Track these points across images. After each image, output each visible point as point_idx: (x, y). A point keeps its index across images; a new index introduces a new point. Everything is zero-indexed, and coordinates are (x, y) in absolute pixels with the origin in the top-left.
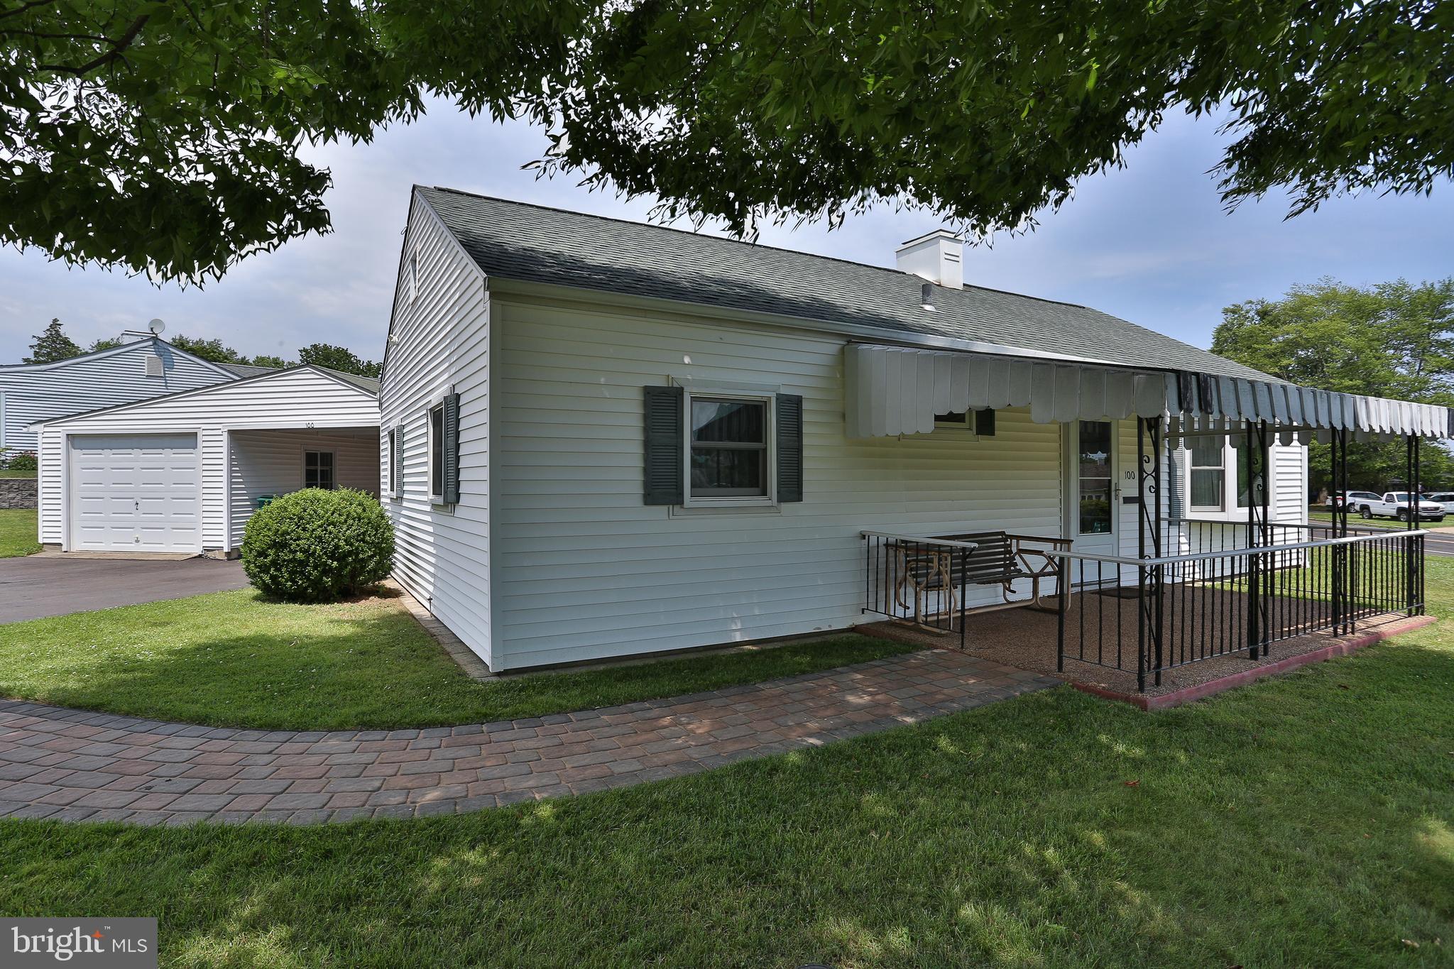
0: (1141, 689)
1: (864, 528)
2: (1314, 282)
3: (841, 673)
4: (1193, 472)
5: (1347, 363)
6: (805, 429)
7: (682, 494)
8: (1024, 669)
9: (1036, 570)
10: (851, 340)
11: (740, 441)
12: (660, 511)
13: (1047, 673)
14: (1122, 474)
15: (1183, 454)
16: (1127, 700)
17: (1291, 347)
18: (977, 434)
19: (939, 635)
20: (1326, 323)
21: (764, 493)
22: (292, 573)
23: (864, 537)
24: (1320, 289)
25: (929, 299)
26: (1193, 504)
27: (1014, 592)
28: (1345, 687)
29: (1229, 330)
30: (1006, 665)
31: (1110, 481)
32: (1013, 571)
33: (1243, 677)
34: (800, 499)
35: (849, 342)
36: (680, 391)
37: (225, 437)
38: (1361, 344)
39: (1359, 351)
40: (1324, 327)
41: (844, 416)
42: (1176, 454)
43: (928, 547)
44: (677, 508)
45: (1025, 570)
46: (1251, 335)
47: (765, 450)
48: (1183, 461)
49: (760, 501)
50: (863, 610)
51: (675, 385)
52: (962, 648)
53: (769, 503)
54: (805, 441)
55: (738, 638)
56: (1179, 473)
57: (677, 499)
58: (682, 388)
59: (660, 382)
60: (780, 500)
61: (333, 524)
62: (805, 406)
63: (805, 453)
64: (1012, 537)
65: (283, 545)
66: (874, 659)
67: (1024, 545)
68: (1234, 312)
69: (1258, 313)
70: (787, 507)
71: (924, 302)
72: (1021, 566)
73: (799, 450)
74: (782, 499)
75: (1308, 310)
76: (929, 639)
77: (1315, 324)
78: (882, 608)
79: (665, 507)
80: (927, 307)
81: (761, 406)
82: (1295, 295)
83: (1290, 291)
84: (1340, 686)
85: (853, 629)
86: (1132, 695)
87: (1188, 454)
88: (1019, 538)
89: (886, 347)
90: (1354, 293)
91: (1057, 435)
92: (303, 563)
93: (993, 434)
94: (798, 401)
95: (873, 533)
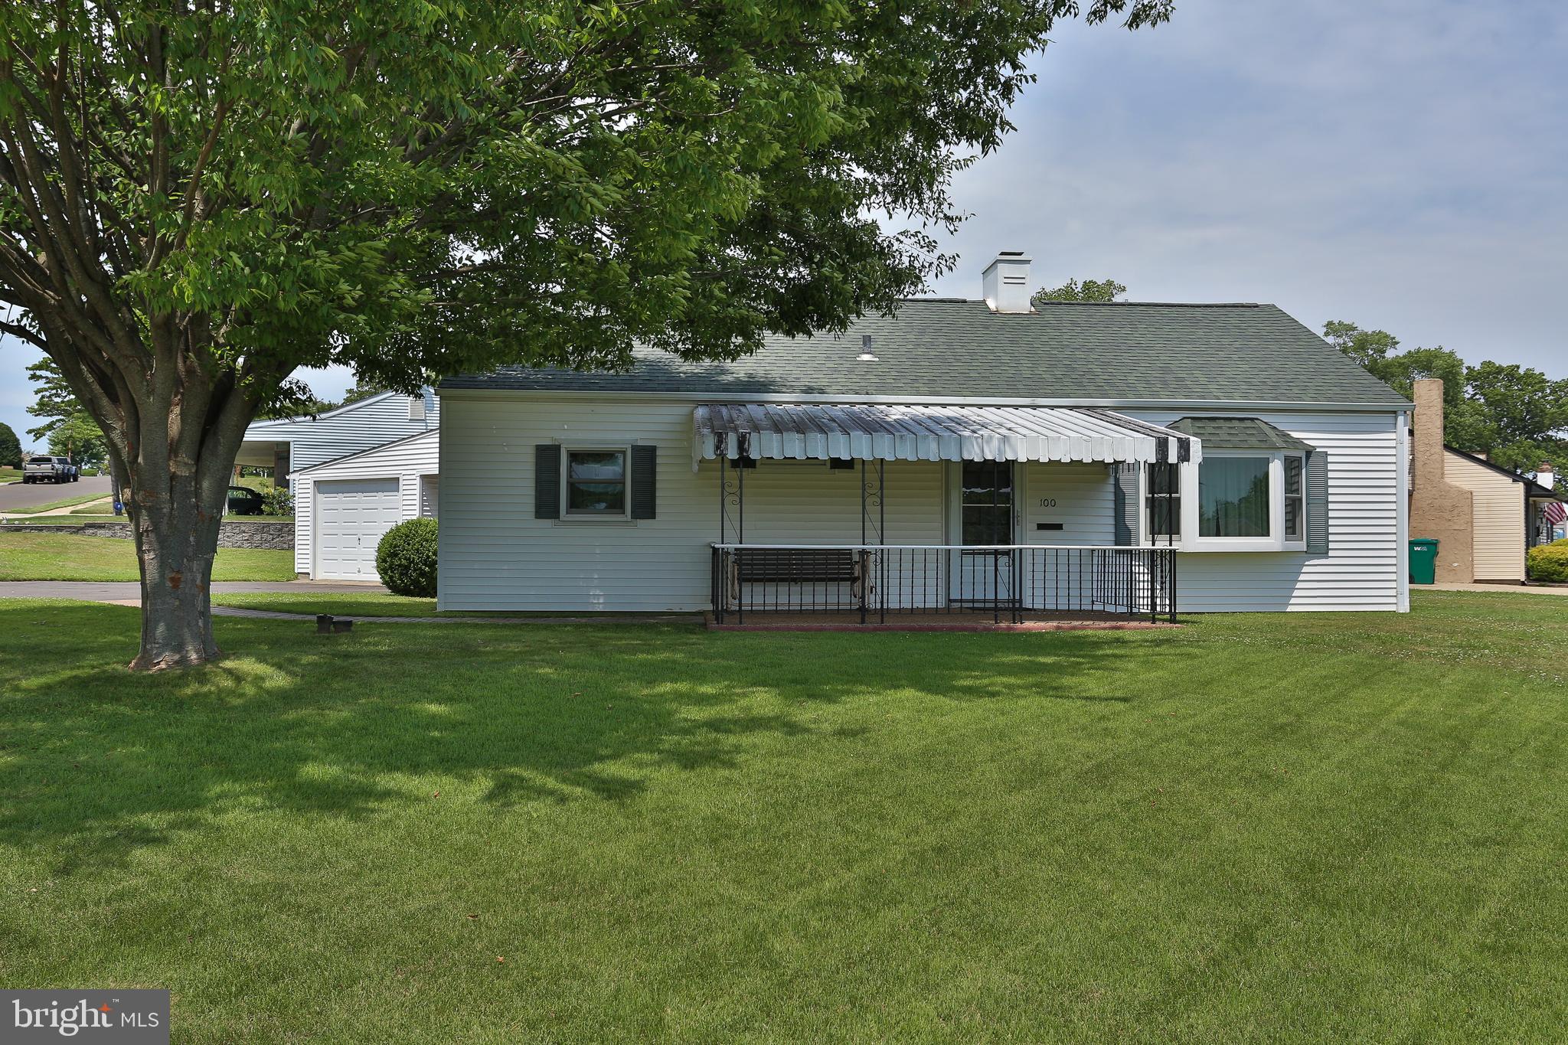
4: (1148, 500)
6: (659, 469)
7: (559, 512)
12: (547, 523)
14: (1033, 502)
18: (833, 468)
21: (621, 512)
22: (401, 574)
31: (1009, 508)
34: (654, 517)
36: (557, 448)
37: (418, 481)
42: (1125, 481)
44: (556, 521)
47: (625, 483)
49: (620, 518)
51: (555, 443)
53: (625, 519)
54: (658, 477)
56: (1129, 501)
57: (556, 515)
58: (560, 446)
59: (546, 441)
60: (634, 517)
61: (427, 541)
62: (659, 452)
63: (657, 485)
65: (395, 555)
70: (642, 523)
73: (653, 483)
74: (637, 515)
79: (548, 520)
80: (864, 357)
87: (1142, 481)
92: (407, 568)
93: (851, 468)
94: (653, 450)
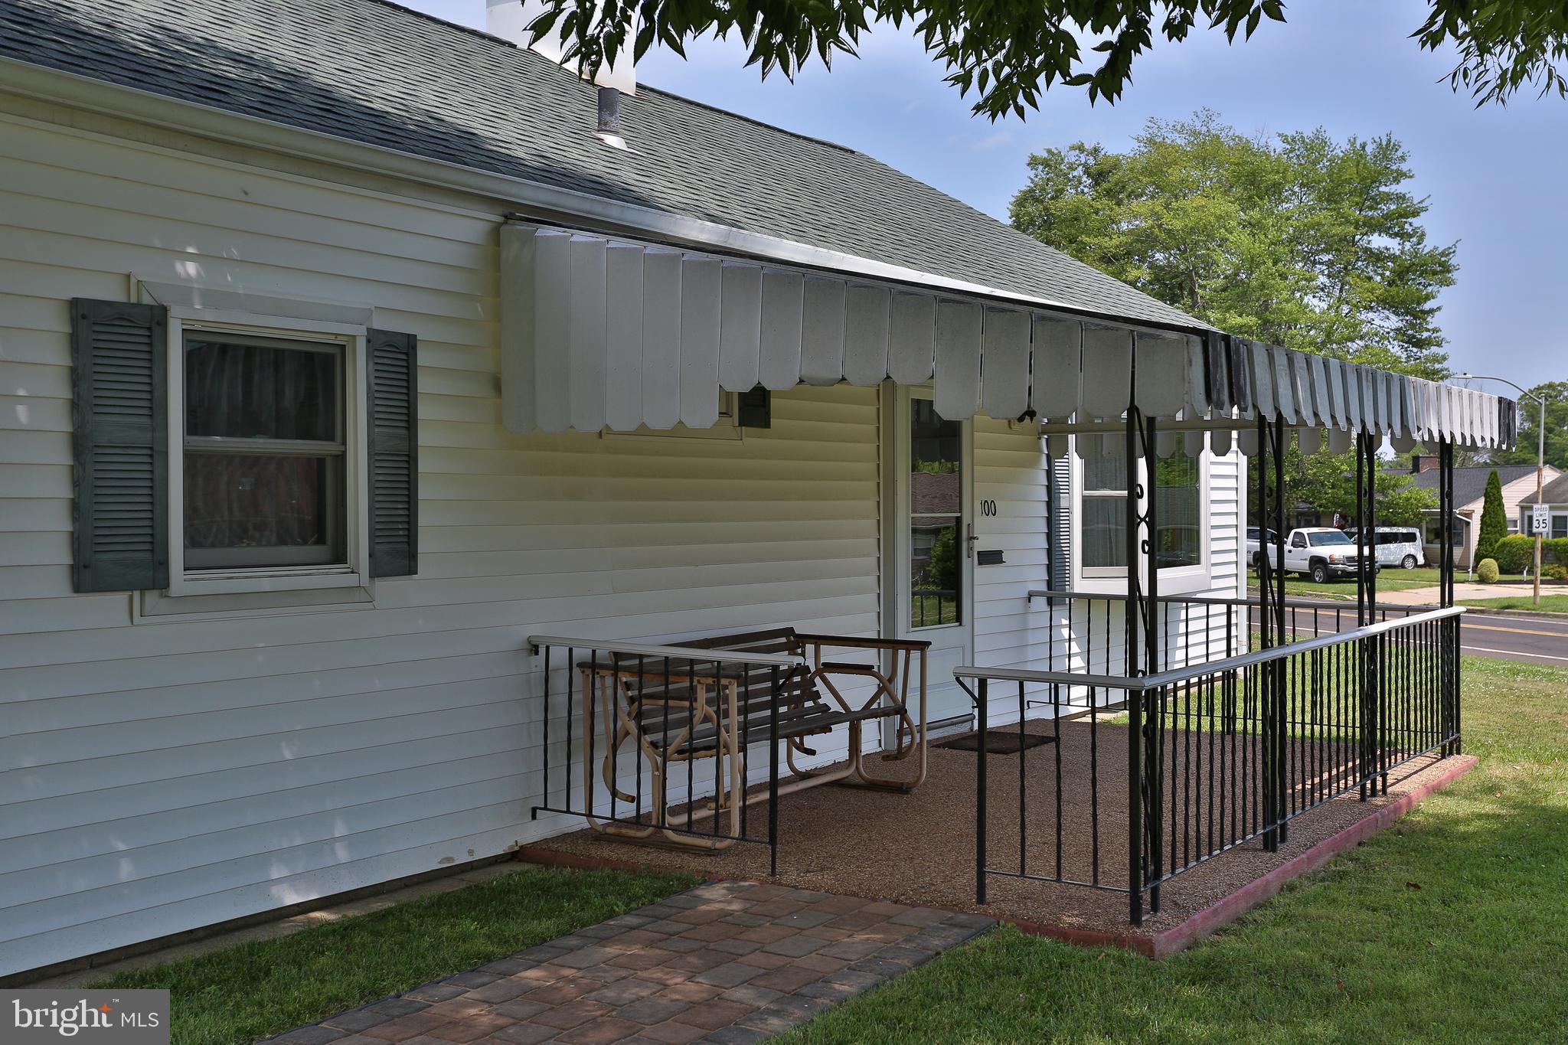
0: (1135, 919)
1: (533, 630)
2: (1187, 119)
3: (571, 950)
4: (1086, 501)
5: (1232, 281)
6: (424, 411)
7: (164, 564)
8: (913, 905)
9: (856, 706)
10: (513, 213)
11: (278, 436)
12: (113, 605)
13: (957, 906)
14: (978, 507)
15: (1069, 466)
16: (1119, 942)
17: (1142, 244)
18: (741, 424)
19: (710, 852)
20: (1200, 201)
21: (339, 556)
23: (535, 649)
24: (1195, 133)
25: (615, 122)
26: (1086, 562)
27: (811, 752)
28: (1416, 886)
29: (1037, 200)
30: (874, 900)
31: (959, 520)
32: (811, 710)
33: (1268, 883)
34: (412, 570)
35: (508, 218)
36: (158, 317)
38: (1258, 248)
39: (1253, 263)
40: (1197, 209)
41: (497, 385)
42: (1059, 463)
43: (668, 668)
44: (152, 597)
45: (835, 707)
46: (1075, 217)
47: (341, 459)
48: (1069, 477)
49: (330, 577)
50: (534, 810)
51: (147, 300)
52: (773, 873)
53: (350, 580)
54: (424, 438)
55: (291, 898)
56: (1063, 503)
57: (156, 578)
58: (164, 310)
59: (108, 291)
60: (376, 573)
62: (423, 358)
63: (422, 467)
64: (804, 639)
66: (612, 915)
67: (831, 654)
68: (1046, 163)
69: (1087, 172)
70: (388, 586)
71: (603, 126)
72: (826, 698)
73: (410, 459)
74: (378, 571)
75: (1175, 174)
76: (694, 864)
77: (1182, 203)
78: (579, 804)
79: (121, 598)
80: (612, 140)
81: (333, 356)
82: (1151, 142)
83: (1144, 134)
84: (1409, 885)
85: (516, 855)
86: (1126, 932)
87: (1077, 464)
88: (819, 640)
89: (602, 238)
90: (1246, 148)
91: (872, 428)
93: (768, 426)
94: (408, 346)
95: (560, 641)
